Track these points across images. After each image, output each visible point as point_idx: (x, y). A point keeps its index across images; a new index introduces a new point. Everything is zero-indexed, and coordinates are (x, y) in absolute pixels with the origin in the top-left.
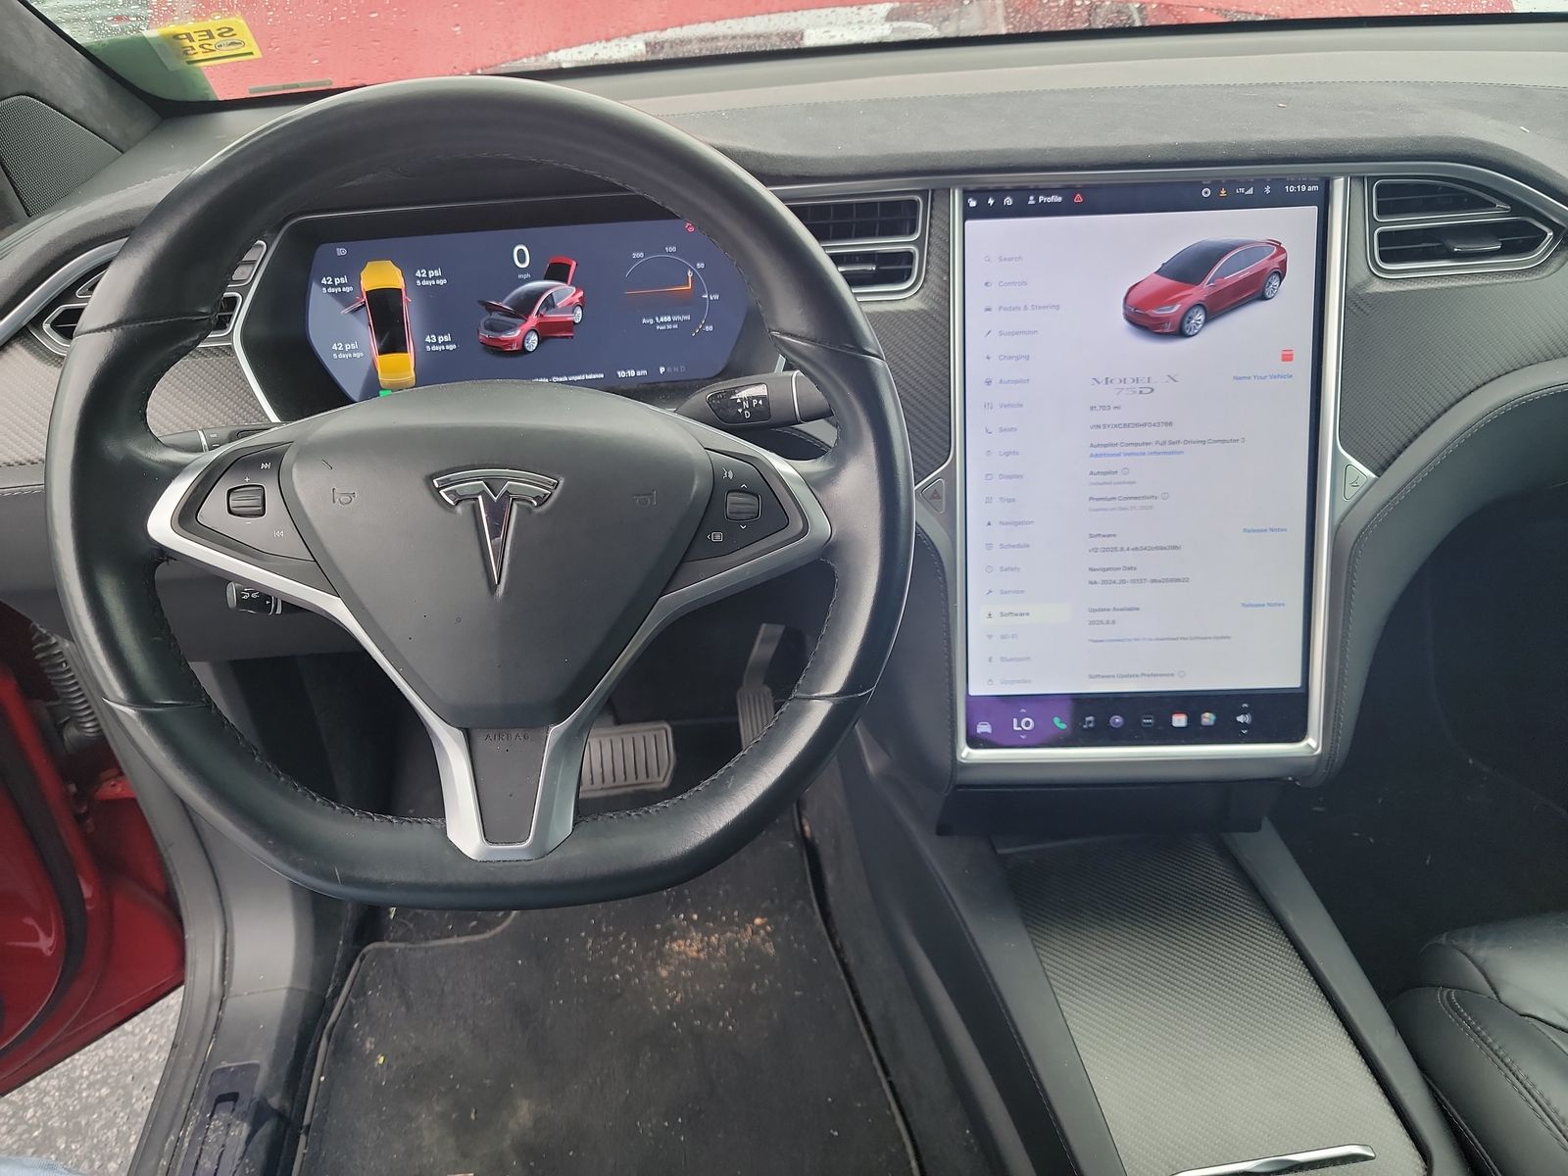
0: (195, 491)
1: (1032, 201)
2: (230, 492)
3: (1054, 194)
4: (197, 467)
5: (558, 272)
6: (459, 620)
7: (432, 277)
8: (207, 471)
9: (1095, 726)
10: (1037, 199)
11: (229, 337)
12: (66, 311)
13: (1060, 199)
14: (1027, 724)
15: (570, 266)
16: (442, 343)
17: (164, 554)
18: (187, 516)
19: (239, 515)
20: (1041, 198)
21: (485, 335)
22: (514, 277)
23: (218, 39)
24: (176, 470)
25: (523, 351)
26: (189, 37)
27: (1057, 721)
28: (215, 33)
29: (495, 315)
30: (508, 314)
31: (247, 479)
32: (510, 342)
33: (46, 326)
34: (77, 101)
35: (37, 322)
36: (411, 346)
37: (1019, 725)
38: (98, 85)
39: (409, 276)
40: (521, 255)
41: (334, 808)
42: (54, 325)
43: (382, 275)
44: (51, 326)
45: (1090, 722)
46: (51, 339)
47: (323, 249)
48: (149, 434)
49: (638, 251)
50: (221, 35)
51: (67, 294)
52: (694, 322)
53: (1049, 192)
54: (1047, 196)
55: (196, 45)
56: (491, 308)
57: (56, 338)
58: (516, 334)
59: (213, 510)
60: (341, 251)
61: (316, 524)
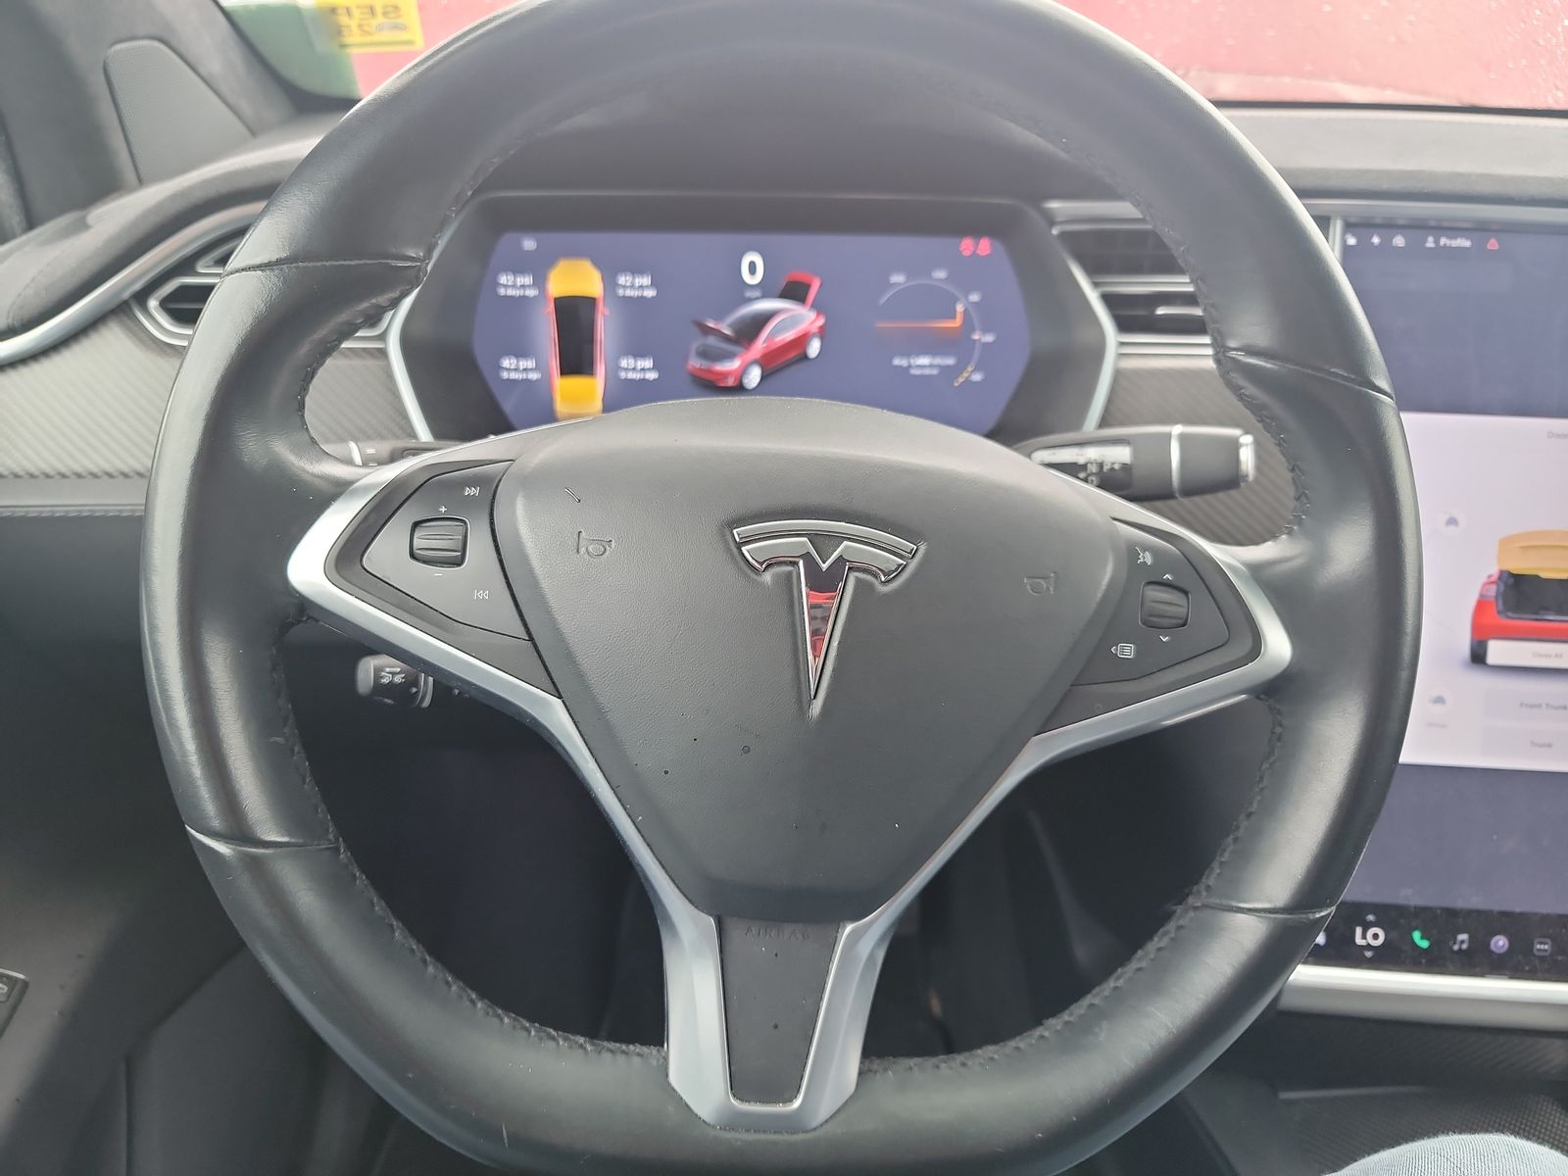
0: (366, 519)
1: (1430, 243)
2: (416, 525)
3: (1462, 237)
4: (366, 489)
5: (795, 291)
6: (746, 750)
7: (638, 285)
8: (383, 494)
9: (1469, 947)
10: (1437, 242)
11: (382, 337)
12: (184, 288)
13: (1467, 243)
14: (1376, 936)
15: (808, 287)
16: (641, 368)
17: (304, 608)
18: (348, 557)
19: (425, 562)
20: (1443, 241)
21: (695, 363)
22: (740, 293)
23: (380, 19)
24: (338, 489)
25: (739, 389)
26: (348, 11)
27: (1417, 936)
28: (379, 10)
29: (711, 340)
30: (726, 338)
31: (443, 509)
32: (725, 375)
33: (153, 303)
34: (214, 65)
35: (141, 297)
36: (600, 369)
37: (1364, 937)
38: (235, 54)
39: (610, 283)
40: (752, 267)
41: (502, 1020)
42: (164, 304)
43: (575, 278)
44: (160, 304)
45: (1462, 942)
46: (158, 322)
47: (508, 238)
48: (305, 433)
49: (898, 270)
50: (385, 14)
51: (186, 265)
52: (958, 369)
53: (1454, 230)
54: (1450, 238)
55: (353, 23)
56: (707, 331)
57: (164, 320)
58: (734, 365)
59: (387, 553)
60: (529, 244)
61: (545, 584)
